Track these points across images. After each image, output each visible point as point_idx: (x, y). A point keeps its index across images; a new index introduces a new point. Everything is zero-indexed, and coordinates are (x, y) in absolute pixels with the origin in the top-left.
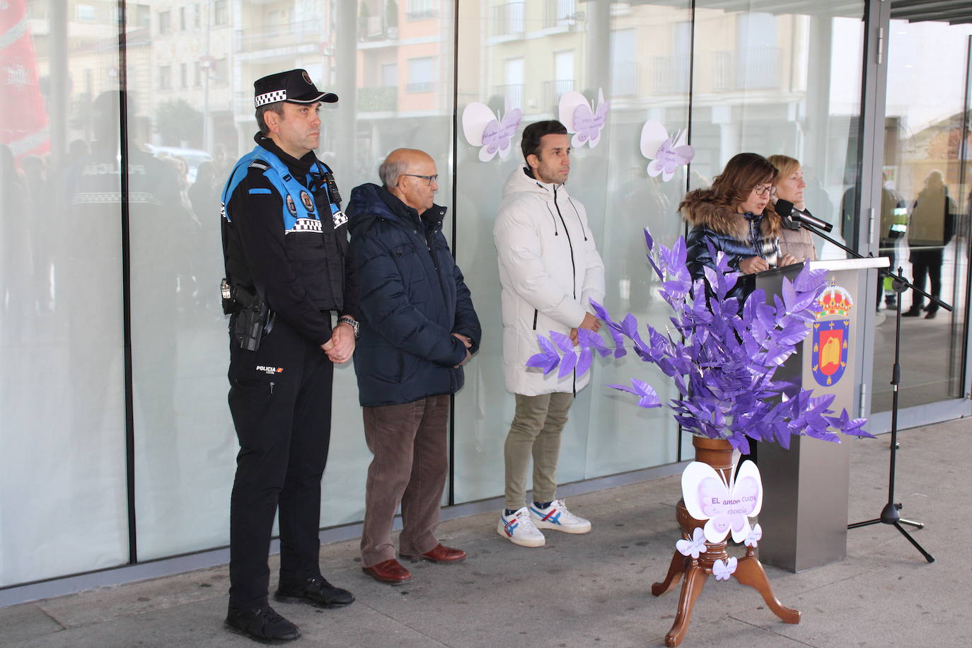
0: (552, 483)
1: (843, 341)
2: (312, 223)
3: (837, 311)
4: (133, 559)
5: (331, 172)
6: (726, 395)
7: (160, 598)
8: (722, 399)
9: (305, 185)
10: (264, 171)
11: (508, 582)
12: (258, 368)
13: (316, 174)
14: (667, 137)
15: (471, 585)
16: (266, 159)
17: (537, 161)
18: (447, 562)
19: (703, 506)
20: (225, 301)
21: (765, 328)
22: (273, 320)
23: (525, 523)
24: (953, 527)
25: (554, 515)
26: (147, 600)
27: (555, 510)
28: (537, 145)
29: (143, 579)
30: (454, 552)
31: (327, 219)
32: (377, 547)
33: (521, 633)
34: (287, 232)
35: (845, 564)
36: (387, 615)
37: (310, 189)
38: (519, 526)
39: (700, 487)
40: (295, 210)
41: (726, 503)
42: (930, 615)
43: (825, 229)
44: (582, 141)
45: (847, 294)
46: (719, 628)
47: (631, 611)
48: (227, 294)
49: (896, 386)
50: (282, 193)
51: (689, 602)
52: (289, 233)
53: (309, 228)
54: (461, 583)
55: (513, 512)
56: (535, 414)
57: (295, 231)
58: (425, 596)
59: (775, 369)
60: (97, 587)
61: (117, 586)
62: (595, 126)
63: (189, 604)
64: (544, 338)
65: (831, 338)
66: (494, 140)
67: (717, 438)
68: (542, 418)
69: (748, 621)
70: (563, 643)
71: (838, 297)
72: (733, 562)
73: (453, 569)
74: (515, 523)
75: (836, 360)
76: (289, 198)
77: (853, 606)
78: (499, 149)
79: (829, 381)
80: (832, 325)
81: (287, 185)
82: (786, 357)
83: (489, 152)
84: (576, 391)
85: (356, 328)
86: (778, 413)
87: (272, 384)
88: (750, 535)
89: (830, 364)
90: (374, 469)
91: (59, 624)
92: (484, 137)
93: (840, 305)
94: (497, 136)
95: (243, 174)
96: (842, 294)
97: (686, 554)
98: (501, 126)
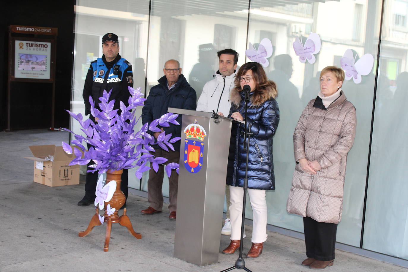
1: (200, 152)
3: (197, 137)
29: (140, 195)
40: (96, 75)
44: (303, 60)
45: (203, 129)
50: (94, 70)
65: (194, 149)
75: (196, 161)
79: (193, 171)
80: (194, 143)
81: (98, 68)
89: (193, 162)
93: (199, 134)
96: (201, 129)
98: (257, 52)
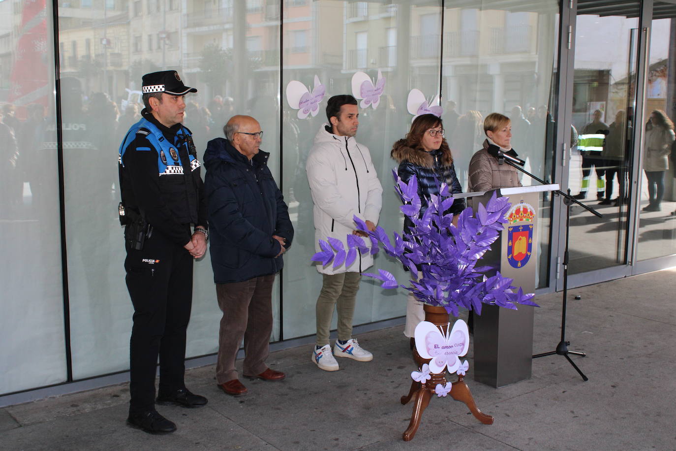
0: (349, 328)
1: (529, 238)
2: (177, 168)
3: (524, 219)
4: (70, 379)
5: (191, 133)
6: (443, 278)
7: (86, 405)
8: (441, 281)
9: (173, 143)
10: (146, 136)
11: (310, 394)
12: (144, 260)
13: (181, 135)
14: (424, 100)
15: (285, 396)
16: (148, 127)
17: (337, 121)
18: (273, 380)
19: (428, 350)
20: (121, 217)
21: (470, 234)
22: (151, 231)
23: (327, 355)
24: (605, 356)
25: (349, 349)
26: (76, 406)
27: (350, 346)
28: (338, 111)
29: (76, 391)
30: (277, 373)
31: (187, 165)
32: (226, 372)
33: (312, 431)
34: (161, 174)
35: (529, 382)
36: (228, 418)
37: (176, 146)
38: (323, 357)
39: (426, 338)
40: (166, 160)
41: (443, 348)
42: (578, 418)
43: (520, 164)
44: (367, 104)
46: (440, 427)
47: (386, 415)
48: (122, 213)
49: (566, 266)
50: (158, 149)
51: (419, 410)
52: (162, 175)
53: (175, 172)
54: (280, 395)
55: (320, 347)
56: (335, 285)
57: (165, 174)
58: (255, 404)
59: (476, 261)
60: (46, 397)
61: (59, 397)
62: (376, 94)
63: (102, 409)
64: (324, 242)
65: (520, 237)
66: (308, 104)
67: (438, 306)
68: (340, 288)
69: (459, 423)
70: (337, 437)
71: (525, 210)
72: (449, 385)
73: (276, 384)
74: (321, 354)
75: (524, 252)
76: (162, 152)
77: (530, 412)
78: (311, 111)
79: (519, 264)
80: (521, 228)
81: (161, 144)
82: (482, 254)
83: (305, 112)
84: (362, 271)
85: (206, 234)
86: (475, 291)
87: (153, 270)
88: (460, 368)
89: (520, 254)
90: (224, 322)
91: (18, 423)
92: (300, 103)
93: (527, 215)
94: (309, 102)
95: (132, 138)
96: (528, 208)
97: (418, 380)
98: (312, 96)
